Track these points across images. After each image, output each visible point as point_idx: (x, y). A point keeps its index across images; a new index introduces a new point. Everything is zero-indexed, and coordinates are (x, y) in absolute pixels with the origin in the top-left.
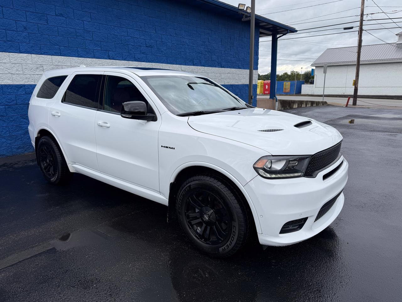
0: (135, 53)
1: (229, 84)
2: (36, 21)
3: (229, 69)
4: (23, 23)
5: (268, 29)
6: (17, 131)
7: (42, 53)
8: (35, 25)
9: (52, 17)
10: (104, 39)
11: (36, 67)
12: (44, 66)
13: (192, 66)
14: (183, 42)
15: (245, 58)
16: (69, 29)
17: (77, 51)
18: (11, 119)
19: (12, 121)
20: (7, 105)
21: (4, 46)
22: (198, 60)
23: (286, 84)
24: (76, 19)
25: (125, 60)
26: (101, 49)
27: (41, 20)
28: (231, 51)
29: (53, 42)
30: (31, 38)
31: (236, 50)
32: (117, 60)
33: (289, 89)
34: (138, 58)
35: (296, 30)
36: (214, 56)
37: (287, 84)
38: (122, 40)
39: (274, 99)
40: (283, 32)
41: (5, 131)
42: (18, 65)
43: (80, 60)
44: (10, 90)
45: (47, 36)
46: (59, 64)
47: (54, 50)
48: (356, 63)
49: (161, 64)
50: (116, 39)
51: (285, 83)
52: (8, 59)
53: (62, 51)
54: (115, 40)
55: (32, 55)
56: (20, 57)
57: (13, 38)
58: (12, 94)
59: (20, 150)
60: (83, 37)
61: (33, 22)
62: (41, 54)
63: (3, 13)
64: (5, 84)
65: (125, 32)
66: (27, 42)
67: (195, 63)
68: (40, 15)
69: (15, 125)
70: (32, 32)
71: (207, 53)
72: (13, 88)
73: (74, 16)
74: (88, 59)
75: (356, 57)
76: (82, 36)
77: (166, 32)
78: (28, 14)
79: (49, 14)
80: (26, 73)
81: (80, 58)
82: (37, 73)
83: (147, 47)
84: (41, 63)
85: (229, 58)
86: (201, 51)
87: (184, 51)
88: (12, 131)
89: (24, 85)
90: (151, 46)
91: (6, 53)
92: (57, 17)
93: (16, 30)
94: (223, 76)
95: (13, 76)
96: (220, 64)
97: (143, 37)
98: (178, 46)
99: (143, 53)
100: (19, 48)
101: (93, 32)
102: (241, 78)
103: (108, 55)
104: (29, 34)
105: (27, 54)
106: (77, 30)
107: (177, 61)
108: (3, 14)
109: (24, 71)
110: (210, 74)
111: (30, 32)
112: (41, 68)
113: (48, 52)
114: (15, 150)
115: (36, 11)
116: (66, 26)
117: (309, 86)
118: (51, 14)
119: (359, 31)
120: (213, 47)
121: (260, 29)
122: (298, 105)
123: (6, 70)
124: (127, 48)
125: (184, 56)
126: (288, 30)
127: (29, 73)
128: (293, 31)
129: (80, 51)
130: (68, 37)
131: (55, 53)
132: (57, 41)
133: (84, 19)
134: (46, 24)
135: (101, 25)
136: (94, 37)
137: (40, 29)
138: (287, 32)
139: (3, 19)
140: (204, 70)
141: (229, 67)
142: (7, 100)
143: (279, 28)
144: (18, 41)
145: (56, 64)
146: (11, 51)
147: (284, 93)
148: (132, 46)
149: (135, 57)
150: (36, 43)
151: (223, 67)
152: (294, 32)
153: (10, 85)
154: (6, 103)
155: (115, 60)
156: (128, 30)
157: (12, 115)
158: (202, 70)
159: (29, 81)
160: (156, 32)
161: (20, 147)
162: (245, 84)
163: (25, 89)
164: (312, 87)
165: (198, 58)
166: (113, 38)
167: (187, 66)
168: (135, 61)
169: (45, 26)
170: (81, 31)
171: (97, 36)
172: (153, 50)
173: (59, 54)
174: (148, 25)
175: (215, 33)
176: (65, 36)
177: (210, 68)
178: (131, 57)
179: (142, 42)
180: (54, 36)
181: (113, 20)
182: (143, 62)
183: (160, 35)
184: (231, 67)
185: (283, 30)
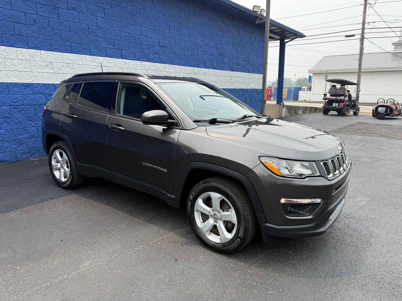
0: (148, 52)
1: (239, 88)
2: (46, 14)
3: (240, 73)
4: (33, 16)
5: (277, 34)
6: (23, 134)
7: (52, 49)
8: (46, 19)
9: (64, 11)
10: (117, 37)
11: (45, 65)
12: (53, 63)
13: (205, 69)
14: (196, 43)
15: (255, 62)
16: (81, 24)
17: (89, 48)
18: (17, 121)
19: (18, 123)
20: (12, 106)
21: (12, 40)
22: (210, 63)
24: (89, 14)
25: (138, 60)
26: (114, 47)
27: (52, 13)
28: (242, 54)
29: (64, 38)
30: (41, 32)
31: (246, 53)
32: (129, 60)
33: (287, 95)
34: (151, 59)
35: (304, 36)
36: (225, 59)
37: (284, 90)
38: (136, 38)
39: (281, 104)
40: (291, 37)
41: (9, 134)
42: (26, 61)
43: (92, 58)
44: (16, 89)
45: (58, 31)
46: (70, 62)
47: (65, 47)
48: (357, 71)
49: (174, 66)
50: (130, 37)
52: (15, 55)
53: (73, 48)
54: (128, 38)
55: (41, 51)
56: (29, 53)
57: (22, 32)
58: (18, 93)
59: (24, 156)
60: (96, 34)
61: (44, 15)
62: (51, 51)
63: (11, 3)
64: (11, 82)
65: (138, 30)
66: (36, 37)
67: (207, 66)
68: (52, 8)
69: (20, 127)
70: (42, 26)
71: (219, 56)
72: (20, 87)
73: (87, 12)
74: (100, 58)
75: (358, 65)
76: (94, 33)
77: (180, 32)
78: (38, 6)
79: (61, 7)
80: (35, 71)
81: (92, 57)
82: (46, 71)
83: (160, 47)
84: (50, 61)
85: (240, 62)
86: (213, 54)
87: (196, 52)
88: (17, 135)
89: (32, 84)
90: (164, 47)
91: (13, 48)
92: (69, 11)
93: (25, 23)
94: (233, 80)
95: (20, 74)
96: (231, 68)
97: (157, 37)
98: (191, 47)
99: (156, 53)
100: (28, 43)
101: (106, 29)
102: (251, 82)
103: (121, 54)
104: (39, 28)
105: (37, 50)
106: (89, 26)
107: (190, 62)
108: (11, 5)
109: (32, 68)
110: (221, 77)
111: (41, 26)
112: (50, 66)
113: (58, 49)
114: (19, 155)
115: (47, 3)
116: (78, 22)
118: (63, 7)
119: (360, 39)
120: (225, 49)
122: (303, 110)
123: (13, 66)
124: (141, 48)
125: (196, 58)
126: (296, 35)
127: (38, 71)
128: (301, 36)
129: (92, 48)
130: (80, 33)
131: (66, 50)
132: (68, 37)
133: (97, 15)
134: (58, 18)
135: (115, 21)
136: (107, 35)
137: (50, 23)
138: (295, 37)
139: (11, 10)
140: (215, 73)
141: (240, 70)
142: (13, 100)
143: (288, 33)
144: (27, 36)
145: (67, 61)
146: (18, 45)
148: (145, 46)
149: (148, 57)
150: (46, 38)
151: (234, 71)
153: (16, 84)
154: (12, 103)
156: (142, 28)
157: (18, 116)
158: (213, 73)
159: (37, 80)
160: (170, 32)
161: (25, 152)
162: (255, 88)
163: (33, 88)
164: (310, 93)
165: (211, 60)
166: (127, 36)
167: (199, 68)
168: (148, 62)
169: (56, 20)
170: (94, 27)
171: (110, 33)
172: (166, 51)
173: (70, 51)
174: (162, 24)
175: (227, 35)
176: (77, 32)
177: (222, 71)
178: (144, 57)
179: (155, 42)
180: (65, 32)
181: (127, 17)
182: (156, 62)
183: (174, 35)
184: (241, 71)
185: (292, 35)
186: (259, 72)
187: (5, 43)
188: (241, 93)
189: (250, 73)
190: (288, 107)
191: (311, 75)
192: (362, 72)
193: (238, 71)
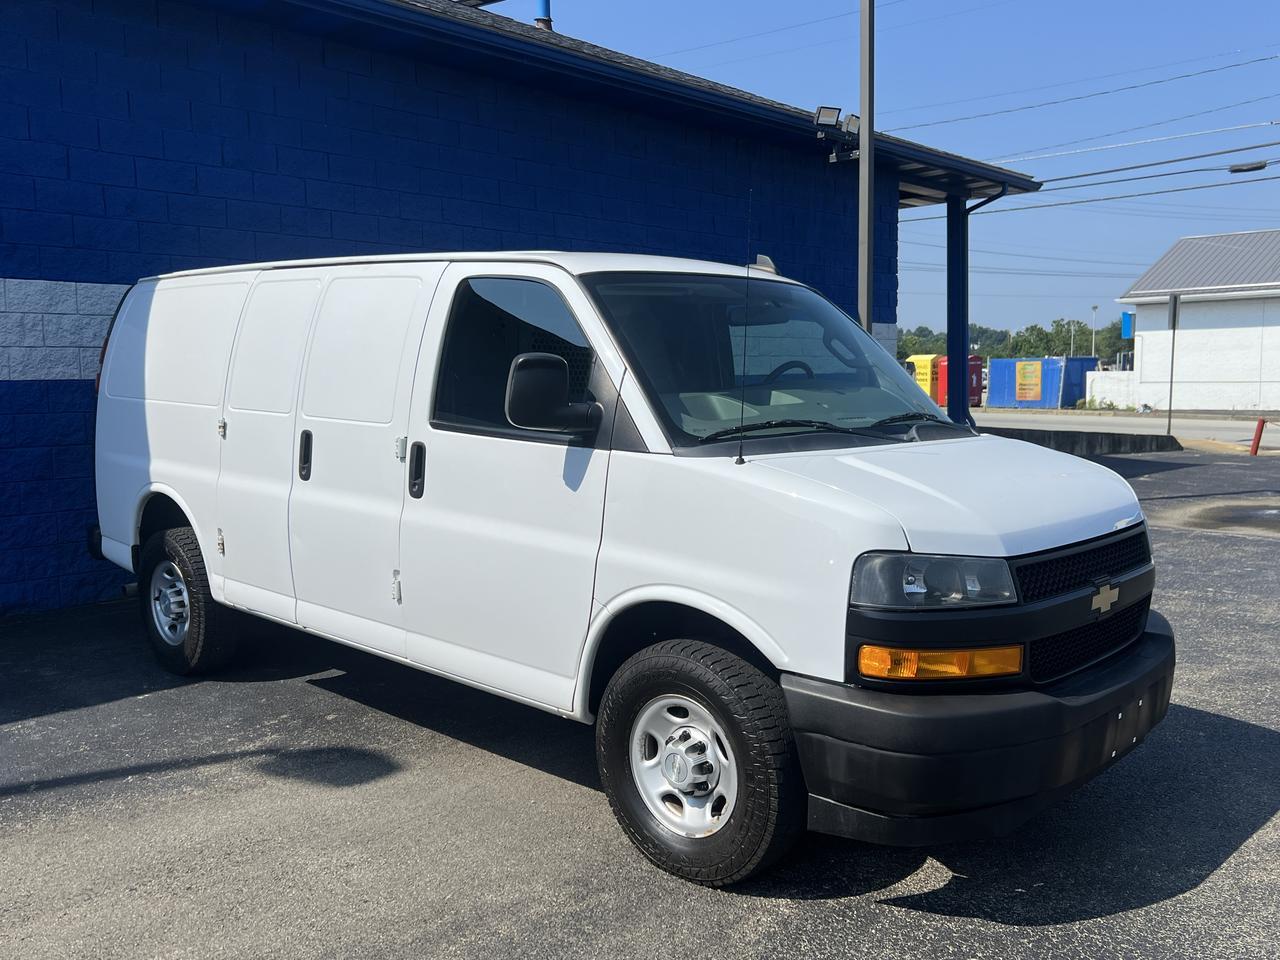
5: (932, 183)
23: (1024, 369)
33: (1038, 389)
35: (1035, 182)
37: (1030, 368)
40: (988, 192)
51: (1019, 365)
52: (72, 302)
72: (80, 390)
117: (1114, 378)
121: (901, 183)
123: (65, 334)
126: (1003, 184)
143: (972, 177)
147: (1021, 402)
154: (56, 439)
185: (988, 183)
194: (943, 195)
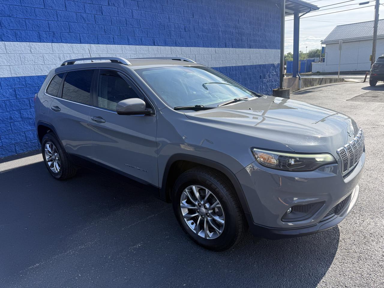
3: (257, 49)
4: (82, 14)
5: (290, 8)
7: (99, 42)
13: (225, 49)
15: (271, 38)
25: (167, 45)
26: (148, 36)
27: (97, 11)
29: (107, 32)
30: (89, 28)
31: (263, 30)
32: (161, 47)
34: (179, 44)
35: (318, 7)
36: (244, 37)
38: (165, 26)
39: (297, 77)
40: (306, 11)
45: (102, 26)
46: (113, 52)
47: (109, 39)
48: (373, 38)
49: (198, 48)
52: (71, 50)
53: (115, 40)
54: (159, 26)
55: (91, 44)
56: (81, 48)
57: (75, 30)
60: (133, 26)
62: (98, 44)
65: (167, 18)
66: (87, 33)
67: (227, 45)
68: (96, 6)
71: (237, 35)
74: (136, 46)
75: (373, 31)
77: (202, 16)
81: (130, 46)
83: (186, 32)
84: (98, 52)
85: (257, 39)
86: (232, 33)
87: (217, 33)
90: (189, 31)
91: (69, 44)
92: (110, 7)
94: (252, 57)
96: (249, 45)
97: (182, 23)
100: (80, 39)
101: (141, 20)
103: (153, 42)
104: (88, 24)
105: (87, 45)
106: (127, 19)
110: (240, 55)
111: (89, 23)
113: (104, 41)
115: (92, 2)
116: (117, 16)
118: (105, 4)
119: (375, 6)
120: (243, 28)
124: (169, 34)
126: (310, 8)
128: (316, 8)
129: (130, 39)
130: (119, 26)
131: (110, 42)
132: (110, 30)
133: (132, 7)
135: (147, 12)
136: (141, 25)
137: (96, 19)
138: (309, 10)
140: (235, 51)
143: (302, 6)
144: (79, 32)
146: (73, 42)
148: (173, 32)
149: (176, 43)
150: (94, 33)
151: (252, 48)
152: (316, 10)
155: (160, 47)
156: (170, 16)
158: (233, 51)
160: (193, 17)
164: (323, 65)
165: (230, 40)
166: (158, 25)
167: (221, 49)
168: (176, 46)
169: (100, 16)
170: (130, 19)
171: (144, 23)
172: (191, 35)
173: (113, 43)
174: (186, 11)
175: (244, 15)
176: (117, 25)
177: (241, 49)
178: (173, 43)
179: (182, 28)
180: (108, 26)
181: (156, 7)
182: (183, 46)
183: (197, 20)
184: (259, 48)
185: (306, 8)
186: (275, 47)
187: (64, 40)
188: (259, 68)
189: (267, 49)
190: (304, 80)
191: (324, 46)
192: (378, 39)
193: (256, 48)
194: (292, 12)
